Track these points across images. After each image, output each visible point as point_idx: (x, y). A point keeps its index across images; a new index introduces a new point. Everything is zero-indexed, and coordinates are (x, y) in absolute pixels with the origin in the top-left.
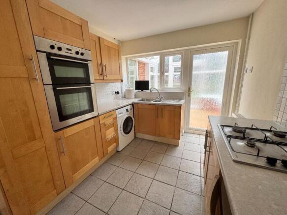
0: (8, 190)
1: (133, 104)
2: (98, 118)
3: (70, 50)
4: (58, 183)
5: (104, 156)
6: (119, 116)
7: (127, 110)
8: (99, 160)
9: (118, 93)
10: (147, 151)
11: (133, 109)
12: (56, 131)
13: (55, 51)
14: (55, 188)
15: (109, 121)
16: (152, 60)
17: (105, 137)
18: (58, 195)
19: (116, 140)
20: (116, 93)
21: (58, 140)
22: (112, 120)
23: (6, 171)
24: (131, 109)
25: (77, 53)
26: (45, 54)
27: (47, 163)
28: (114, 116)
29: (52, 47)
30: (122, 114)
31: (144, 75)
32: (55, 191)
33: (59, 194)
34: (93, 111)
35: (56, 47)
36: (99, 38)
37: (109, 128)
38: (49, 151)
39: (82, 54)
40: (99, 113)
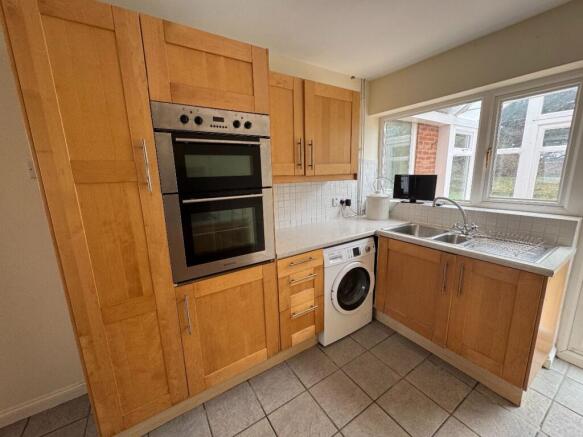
0: (92, 373)
1: (375, 237)
2: (272, 265)
3: (221, 120)
4: (175, 382)
5: (280, 350)
6: (329, 263)
7: (356, 252)
8: (269, 357)
9: (348, 203)
10: (397, 377)
11: (373, 250)
12: (180, 283)
13: (191, 126)
14: (169, 392)
15: (302, 273)
16: (461, 116)
17: (288, 309)
18: (173, 405)
19: (317, 318)
20: (342, 202)
21: (181, 301)
22: (311, 271)
23: (92, 342)
24: (368, 249)
25: (236, 124)
26: (170, 134)
27: (158, 341)
28: (317, 263)
29: (184, 119)
30: (339, 260)
31: (433, 157)
32: (168, 396)
33: (177, 403)
34: (263, 248)
35: (192, 118)
36: (303, 82)
37: (299, 288)
38: (163, 319)
39: (248, 125)
40: (278, 253)
